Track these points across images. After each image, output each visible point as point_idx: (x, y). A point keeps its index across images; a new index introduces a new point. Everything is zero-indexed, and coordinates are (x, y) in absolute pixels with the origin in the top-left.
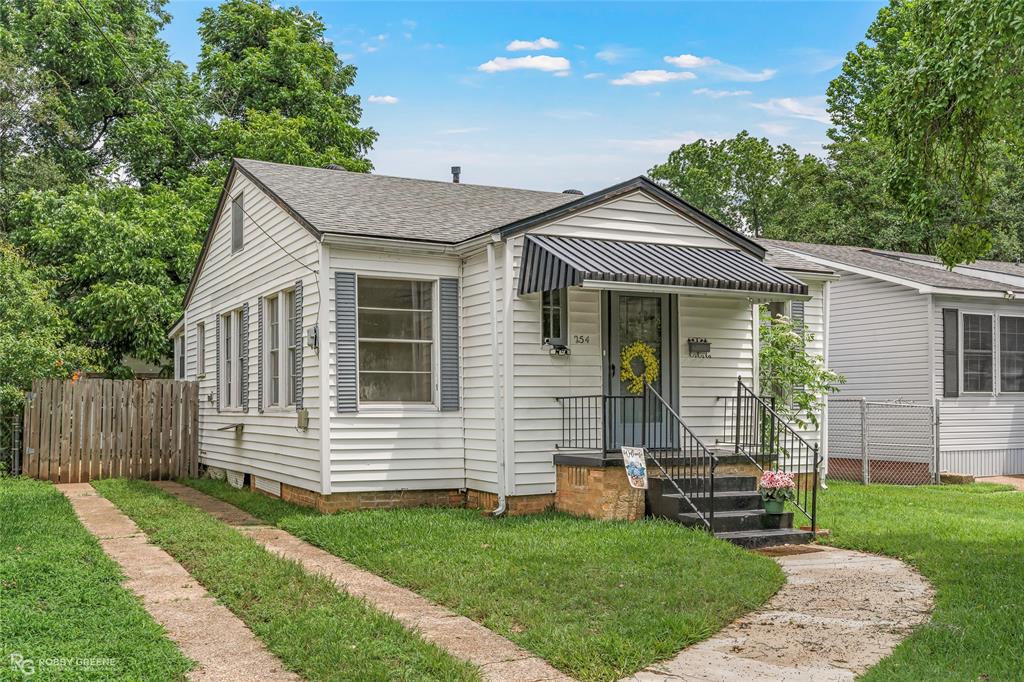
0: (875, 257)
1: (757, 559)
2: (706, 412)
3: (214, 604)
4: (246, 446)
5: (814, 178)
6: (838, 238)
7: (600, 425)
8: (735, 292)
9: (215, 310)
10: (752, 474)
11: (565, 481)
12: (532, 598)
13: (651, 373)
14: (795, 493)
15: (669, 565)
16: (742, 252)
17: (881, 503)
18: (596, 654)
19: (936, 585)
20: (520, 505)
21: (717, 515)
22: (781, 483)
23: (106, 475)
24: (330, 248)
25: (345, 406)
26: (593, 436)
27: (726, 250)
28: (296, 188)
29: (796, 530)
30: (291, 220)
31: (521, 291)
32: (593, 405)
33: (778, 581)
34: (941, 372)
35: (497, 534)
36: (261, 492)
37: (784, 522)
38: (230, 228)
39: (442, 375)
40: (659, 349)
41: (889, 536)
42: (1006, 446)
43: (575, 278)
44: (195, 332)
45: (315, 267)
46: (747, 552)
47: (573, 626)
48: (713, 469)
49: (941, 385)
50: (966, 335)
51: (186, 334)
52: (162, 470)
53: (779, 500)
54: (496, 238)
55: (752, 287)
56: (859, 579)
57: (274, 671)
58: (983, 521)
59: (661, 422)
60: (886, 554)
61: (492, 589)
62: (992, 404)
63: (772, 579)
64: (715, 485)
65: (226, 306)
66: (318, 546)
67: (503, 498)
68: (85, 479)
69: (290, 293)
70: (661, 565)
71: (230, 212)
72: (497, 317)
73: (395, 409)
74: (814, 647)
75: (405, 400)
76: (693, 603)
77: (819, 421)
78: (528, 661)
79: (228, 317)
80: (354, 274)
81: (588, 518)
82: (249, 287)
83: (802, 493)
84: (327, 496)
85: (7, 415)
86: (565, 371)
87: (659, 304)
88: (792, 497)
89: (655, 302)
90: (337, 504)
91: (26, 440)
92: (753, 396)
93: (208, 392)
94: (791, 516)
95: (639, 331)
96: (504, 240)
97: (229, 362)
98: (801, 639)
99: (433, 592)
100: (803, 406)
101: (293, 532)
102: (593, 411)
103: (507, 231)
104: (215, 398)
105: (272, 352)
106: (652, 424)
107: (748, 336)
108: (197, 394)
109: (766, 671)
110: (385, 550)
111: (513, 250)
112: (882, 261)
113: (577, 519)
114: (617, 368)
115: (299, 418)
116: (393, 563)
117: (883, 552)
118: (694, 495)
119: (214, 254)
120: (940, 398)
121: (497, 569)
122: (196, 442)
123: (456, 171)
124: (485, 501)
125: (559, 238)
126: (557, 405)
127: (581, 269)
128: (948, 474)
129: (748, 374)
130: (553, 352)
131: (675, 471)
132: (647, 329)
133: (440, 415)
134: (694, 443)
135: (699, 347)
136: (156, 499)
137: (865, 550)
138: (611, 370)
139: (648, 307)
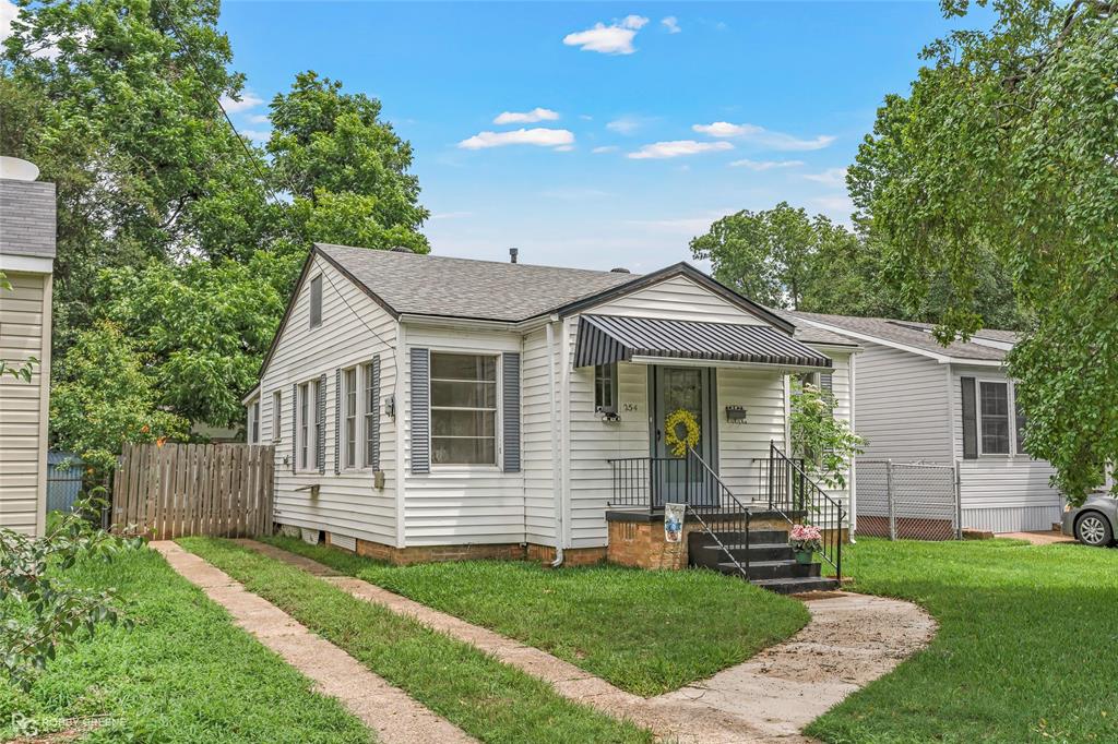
0: (900, 328)
1: (788, 601)
2: (743, 473)
3: (317, 639)
4: (321, 505)
5: (846, 253)
6: (868, 309)
7: (647, 485)
8: (767, 365)
9: (293, 380)
10: (784, 529)
11: (616, 535)
12: (591, 632)
13: (693, 438)
14: (822, 546)
15: (709, 605)
16: (774, 329)
17: (904, 556)
18: (647, 674)
19: (940, 622)
20: (575, 557)
21: (751, 564)
22: (809, 536)
23: (187, 533)
24: (407, 327)
25: (418, 468)
26: (641, 495)
27: (759, 327)
28: (372, 271)
29: (824, 578)
30: (370, 301)
31: (577, 365)
32: (641, 466)
33: (804, 620)
34: (961, 436)
35: (557, 581)
36: (336, 548)
37: (812, 571)
38: (309, 305)
39: (505, 440)
40: (700, 416)
41: (905, 583)
42: (1023, 504)
43: (625, 354)
44: (272, 400)
45: (392, 344)
46: (778, 597)
47: (627, 653)
48: (747, 523)
49: (961, 448)
50: (983, 401)
51: (262, 402)
52: (239, 529)
53: (808, 551)
54: (555, 318)
55: (782, 360)
56: (876, 618)
57: (381, 686)
58: (992, 570)
59: (702, 481)
60: (902, 598)
61: (556, 626)
62: (1009, 465)
63: (798, 617)
64: (750, 538)
65: (301, 377)
66: (397, 593)
67: (560, 550)
68: (169, 536)
69: (367, 367)
70: (701, 606)
71: (309, 291)
72: (555, 388)
73: (462, 471)
74: (830, 669)
75: (471, 462)
76: (730, 634)
77: (847, 480)
78: (590, 680)
79: (305, 387)
80: (427, 350)
81: (637, 568)
82: (327, 360)
83: (828, 545)
84: (402, 549)
85: (99, 477)
86: (615, 436)
87: (700, 375)
88: (819, 548)
89: (696, 373)
90: (410, 556)
91: (115, 500)
92: (784, 458)
93: (284, 455)
94: (818, 566)
95: (681, 398)
96: (561, 320)
97: (306, 428)
98: (820, 663)
99: (505, 628)
100: (832, 467)
101: (373, 582)
102: (641, 472)
103: (563, 311)
104: (290, 461)
105: (349, 419)
106: (694, 484)
107: (780, 404)
108: (273, 458)
109: (788, 686)
110: (459, 595)
111: (569, 327)
112: (907, 333)
113: (628, 569)
114: (663, 433)
115: (376, 479)
116: (468, 606)
117: (900, 597)
118: (732, 547)
119: (291, 329)
120: (961, 459)
121: (561, 610)
122: (271, 503)
123: (514, 252)
124: (543, 553)
125: (610, 317)
126: (609, 467)
127: (629, 346)
128: (969, 530)
129: (780, 438)
130: (605, 419)
131: (715, 525)
132: (688, 398)
133: (503, 476)
134: (731, 501)
135: (736, 414)
136: (241, 553)
137: (883, 595)
138: (656, 435)
139: (689, 378)
